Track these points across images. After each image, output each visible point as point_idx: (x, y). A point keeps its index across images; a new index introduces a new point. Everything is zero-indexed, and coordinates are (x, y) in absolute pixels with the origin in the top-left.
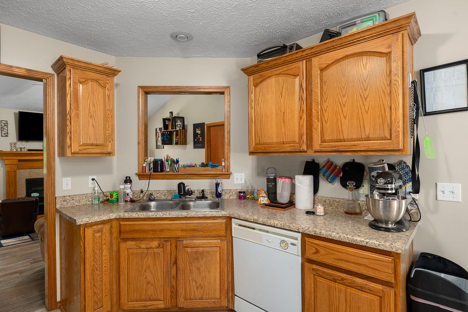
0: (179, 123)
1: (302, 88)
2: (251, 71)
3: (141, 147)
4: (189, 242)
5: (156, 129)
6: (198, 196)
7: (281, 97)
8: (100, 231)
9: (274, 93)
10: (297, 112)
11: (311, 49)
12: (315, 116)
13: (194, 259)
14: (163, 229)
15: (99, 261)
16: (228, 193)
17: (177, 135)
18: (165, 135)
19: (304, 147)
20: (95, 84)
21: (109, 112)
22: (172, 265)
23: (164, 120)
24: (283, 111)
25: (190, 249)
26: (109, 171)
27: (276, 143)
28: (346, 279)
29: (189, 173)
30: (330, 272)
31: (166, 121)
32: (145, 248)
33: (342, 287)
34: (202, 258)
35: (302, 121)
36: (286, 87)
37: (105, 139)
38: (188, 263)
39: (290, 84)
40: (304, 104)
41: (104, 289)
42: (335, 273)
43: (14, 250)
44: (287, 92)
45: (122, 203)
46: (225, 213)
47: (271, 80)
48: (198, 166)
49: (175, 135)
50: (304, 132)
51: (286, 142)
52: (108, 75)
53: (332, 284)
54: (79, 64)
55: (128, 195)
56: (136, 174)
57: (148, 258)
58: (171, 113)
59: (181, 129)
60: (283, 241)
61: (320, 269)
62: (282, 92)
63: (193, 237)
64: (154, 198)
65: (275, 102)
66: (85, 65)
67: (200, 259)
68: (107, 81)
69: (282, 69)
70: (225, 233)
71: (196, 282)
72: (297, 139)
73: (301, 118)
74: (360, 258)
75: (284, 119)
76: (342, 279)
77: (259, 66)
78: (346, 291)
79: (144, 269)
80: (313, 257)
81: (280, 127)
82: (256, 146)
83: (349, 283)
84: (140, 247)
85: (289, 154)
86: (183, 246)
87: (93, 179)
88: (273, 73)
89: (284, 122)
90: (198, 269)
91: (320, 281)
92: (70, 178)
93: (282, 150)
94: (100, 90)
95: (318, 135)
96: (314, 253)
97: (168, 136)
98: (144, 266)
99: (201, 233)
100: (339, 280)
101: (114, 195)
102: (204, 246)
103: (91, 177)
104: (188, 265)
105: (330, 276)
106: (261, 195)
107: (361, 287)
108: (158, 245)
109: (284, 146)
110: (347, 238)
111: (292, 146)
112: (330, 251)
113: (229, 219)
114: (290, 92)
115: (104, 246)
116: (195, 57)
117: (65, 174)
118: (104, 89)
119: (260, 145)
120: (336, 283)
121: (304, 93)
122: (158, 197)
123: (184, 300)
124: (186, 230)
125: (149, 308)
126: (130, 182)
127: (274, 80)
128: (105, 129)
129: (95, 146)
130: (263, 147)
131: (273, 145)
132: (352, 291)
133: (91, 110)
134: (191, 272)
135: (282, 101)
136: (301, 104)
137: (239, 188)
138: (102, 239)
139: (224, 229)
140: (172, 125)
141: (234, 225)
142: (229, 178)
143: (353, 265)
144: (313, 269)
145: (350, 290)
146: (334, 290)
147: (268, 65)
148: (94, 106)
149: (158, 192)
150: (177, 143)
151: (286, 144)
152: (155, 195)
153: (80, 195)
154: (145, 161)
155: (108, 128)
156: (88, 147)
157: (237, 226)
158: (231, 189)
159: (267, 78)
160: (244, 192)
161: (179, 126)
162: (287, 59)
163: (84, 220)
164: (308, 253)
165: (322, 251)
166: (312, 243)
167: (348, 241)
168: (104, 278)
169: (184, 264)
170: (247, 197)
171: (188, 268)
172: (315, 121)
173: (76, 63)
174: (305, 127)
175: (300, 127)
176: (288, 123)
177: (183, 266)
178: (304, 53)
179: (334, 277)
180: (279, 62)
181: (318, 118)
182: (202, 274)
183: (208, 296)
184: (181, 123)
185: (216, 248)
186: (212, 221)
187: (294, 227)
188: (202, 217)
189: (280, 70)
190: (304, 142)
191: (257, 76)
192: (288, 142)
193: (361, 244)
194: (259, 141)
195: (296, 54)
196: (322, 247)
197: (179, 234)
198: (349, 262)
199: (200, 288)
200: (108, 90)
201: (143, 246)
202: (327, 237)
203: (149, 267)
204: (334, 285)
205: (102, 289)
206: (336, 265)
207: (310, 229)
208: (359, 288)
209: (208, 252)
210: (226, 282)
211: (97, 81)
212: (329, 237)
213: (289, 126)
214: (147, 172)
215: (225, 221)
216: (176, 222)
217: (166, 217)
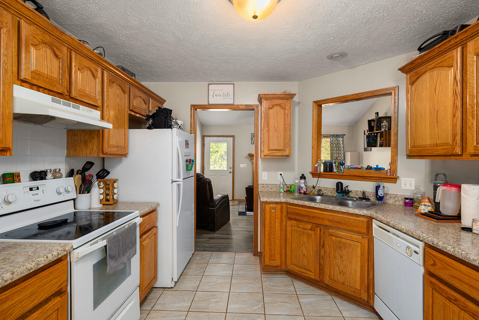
0: (384, 124)
1: (456, 80)
2: (407, 69)
3: (314, 150)
4: (333, 231)
5: (365, 131)
6: (361, 197)
7: (434, 94)
8: (274, 208)
9: (429, 89)
10: (451, 109)
11: (464, 33)
12: (469, 112)
13: (338, 247)
14: (315, 217)
15: (274, 229)
16: (394, 198)
17: (381, 136)
18: (372, 137)
19: (458, 150)
20: (278, 107)
21: (287, 126)
22: (321, 247)
23: (370, 122)
24: (437, 108)
25: (334, 237)
26: (292, 169)
27: (429, 145)
28: (460, 301)
29: (352, 174)
30: (445, 288)
31: (372, 122)
32: (302, 228)
33: (456, 309)
34: (344, 248)
35: (455, 119)
36: (440, 82)
37: (285, 146)
38: (332, 249)
39: (444, 78)
40: (457, 98)
41: (276, 249)
42: (449, 291)
43: (251, 218)
44: (440, 88)
45: (297, 194)
46: (366, 212)
47: (426, 76)
48: (364, 169)
49: (380, 136)
50: (457, 132)
51: (439, 144)
52: (287, 99)
53: (447, 303)
54: (269, 96)
55: (302, 188)
56: (310, 172)
57: (304, 236)
58: (377, 113)
59: (387, 129)
60: (408, 247)
61: (437, 283)
62: (436, 87)
63: (338, 228)
64: (323, 193)
65: (429, 99)
66: (272, 96)
67: (343, 248)
68: (287, 104)
69: (436, 61)
70: (367, 231)
71: (339, 268)
72: (450, 141)
73: (454, 116)
74: (473, 279)
75: (437, 118)
76: (456, 299)
77: (414, 63)
78: (459, 315)
79: (301, 244)
80: (431, 269)
81: (433, 128)
82: (412, 149)
83: (462, 306)
84: (299, 226)
85: (444, 157)
86: (329, 233)
87: (281, 174)
88: (428, 68)
89: (437, 122)
90: (341, 257)
91: (437, 297)
92: (267, 172)
93: (435, 153)
94: (282, 111)
95: (473, 136)
96: (431, 265)
97: (374, 137)
98: (301, 241)
99: (345, 226)
100: (453, 300)
101: (293, 187)
102: (346, 238)
103: (280, 173)
104: (332, 251)
105: (445, 293)
106: (423, 204)
107: (473, 313)
108: (311, 228)
109: (437, 149)
110: (461, 254)
111: (444, 149)
112: (446, 265)
113: (371, 218)
114: (443, 87)
115: (277, 220)
116: (360, 65)
117: (264, 170)
118: (284, 110)
119: (415, 148)
120: (451, 303)
121: (457, 86)
122: (326, 193)
123: (329, 279)
124: (332, 221)
125: (304, 274)
126: (305, 178)
127: (428, 75)
128: (285, 138)
129: (278, 151)
130: (418, 149)
131: (427, 148)
132: (465, 316)
133: (276, 126)
134: (335, 257)
135: (435, 98)
136: (455, 99)
137: (408, 195)
138: (275, 215)
139: (366, 228)
140: (377, 126)
141: (374, 226)
142: (396, 183)
143: (466, 286)
144: (431, 282)
145: (464, 314)
146: (449, 310)
147: (422, 60)
148: (278, 123)
149: (326, 189)
150: (381, 146)
151: (440, 146)
152: (324, 191)
153: (272, 184)
154: (317, 163)
155: (287, 137)
156: (273, 152)
157: (377, 227)
158: (397, 194)
159: (423, 74)
160: (411, 199)
161: (384, 126)
162: (441, 49)
163: (265, 199)
164: (427, 263)
165: (439, 265)
166: (431, 254)
167: (461, 258)
168: (276, 241)
169: (330, 249)
170: (415, 204)
171: (333, 254)
172: (469, 119)
173: (267, 96)
174: (458, 126)
175: (454, 126)
176: (441, 122)
177: (329, 250)
178: (458, 39)
179: (449, 296)
180: (433, 54)
181: (473, 114)
182: (344, 262)
183: (349, 284)
184: (386, 124)
185: (358, 243)
186: (354, 218)
187: (416, 234)
188: (345, 212)
189: (434, 63)
190: (457, 144)
191: (413, 73)
192: (441, 144)
193: (473, 264)
194: (414, 144)
195: (449, 42)
196: (438, 260)
197: (327, 223)
198: (462, 281)
199: (342, 274)
200: (287, 110)
201: (301, 226)
202: (442, 250)
203: (304, 243)
204: (449, 304)
205: (275, 248)
206: (451, 282)
207: (429, 239)
208: (471, 314)
209: (350, 245)
210: (366, 277)
211: (280, 105)
212: (445, 249)
213: (442, 126)
214: (318, 171)
215: (366, 220)
216: (324, 213)
217: (317, 207)
